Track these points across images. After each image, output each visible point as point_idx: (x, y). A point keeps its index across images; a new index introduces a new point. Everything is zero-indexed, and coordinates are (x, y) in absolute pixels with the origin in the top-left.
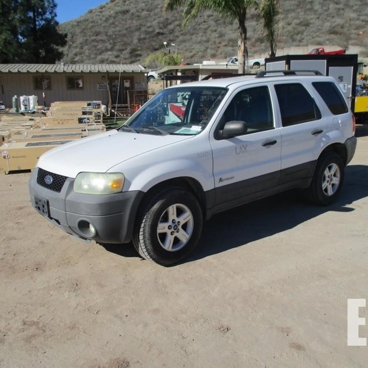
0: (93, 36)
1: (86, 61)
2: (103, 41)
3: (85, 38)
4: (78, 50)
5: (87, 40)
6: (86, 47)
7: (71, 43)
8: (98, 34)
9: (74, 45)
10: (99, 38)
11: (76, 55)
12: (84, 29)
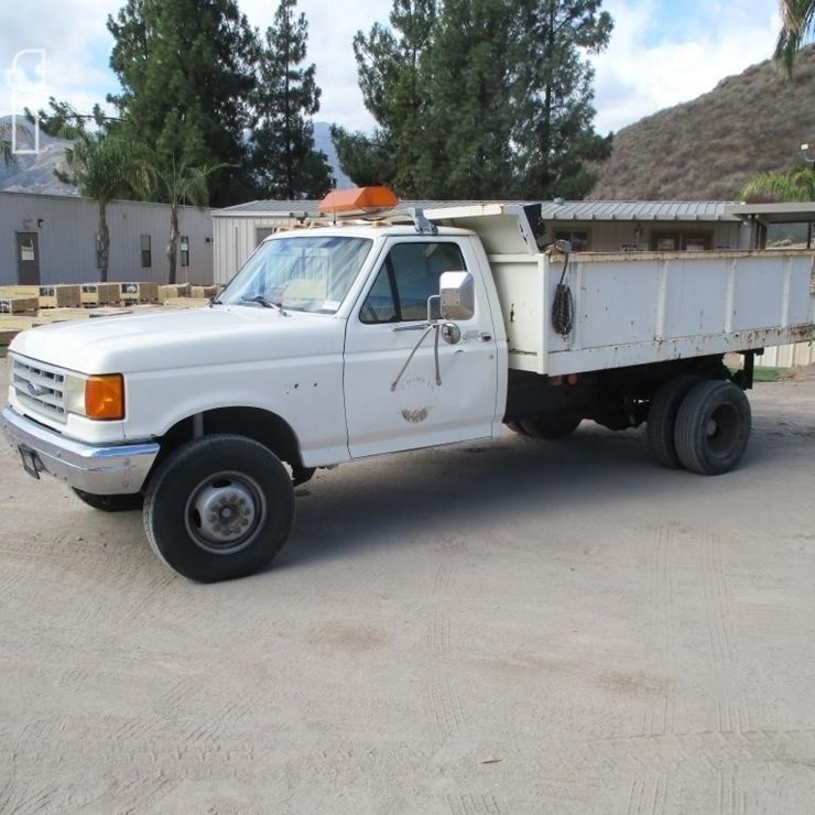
0: (714, 137)
1: (683, 195)
2: (733, 148)
3: (695, 143)
4: (674, 170)
5: (699, 147)
6: (692, 162)
7: (664, 155)
8: (725, 132)
9: (670, 159)
10: (728, 140)
11: (666, 181)
12: (699, 123)
